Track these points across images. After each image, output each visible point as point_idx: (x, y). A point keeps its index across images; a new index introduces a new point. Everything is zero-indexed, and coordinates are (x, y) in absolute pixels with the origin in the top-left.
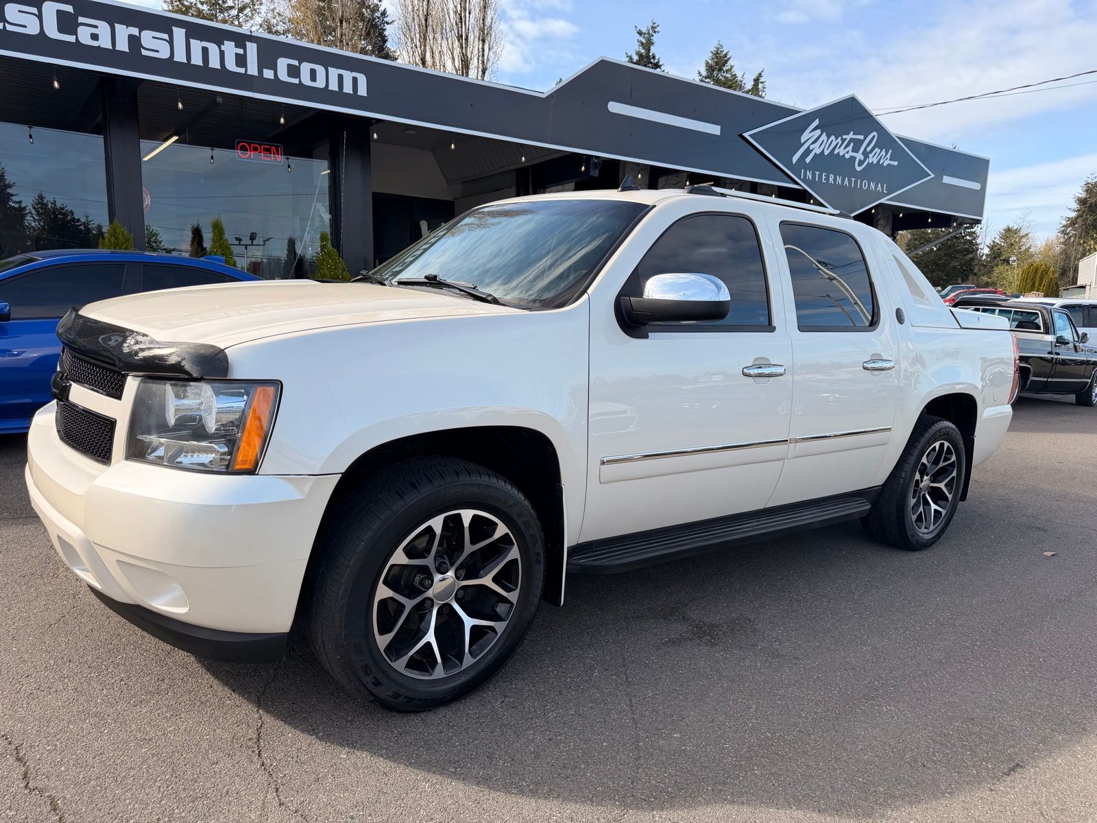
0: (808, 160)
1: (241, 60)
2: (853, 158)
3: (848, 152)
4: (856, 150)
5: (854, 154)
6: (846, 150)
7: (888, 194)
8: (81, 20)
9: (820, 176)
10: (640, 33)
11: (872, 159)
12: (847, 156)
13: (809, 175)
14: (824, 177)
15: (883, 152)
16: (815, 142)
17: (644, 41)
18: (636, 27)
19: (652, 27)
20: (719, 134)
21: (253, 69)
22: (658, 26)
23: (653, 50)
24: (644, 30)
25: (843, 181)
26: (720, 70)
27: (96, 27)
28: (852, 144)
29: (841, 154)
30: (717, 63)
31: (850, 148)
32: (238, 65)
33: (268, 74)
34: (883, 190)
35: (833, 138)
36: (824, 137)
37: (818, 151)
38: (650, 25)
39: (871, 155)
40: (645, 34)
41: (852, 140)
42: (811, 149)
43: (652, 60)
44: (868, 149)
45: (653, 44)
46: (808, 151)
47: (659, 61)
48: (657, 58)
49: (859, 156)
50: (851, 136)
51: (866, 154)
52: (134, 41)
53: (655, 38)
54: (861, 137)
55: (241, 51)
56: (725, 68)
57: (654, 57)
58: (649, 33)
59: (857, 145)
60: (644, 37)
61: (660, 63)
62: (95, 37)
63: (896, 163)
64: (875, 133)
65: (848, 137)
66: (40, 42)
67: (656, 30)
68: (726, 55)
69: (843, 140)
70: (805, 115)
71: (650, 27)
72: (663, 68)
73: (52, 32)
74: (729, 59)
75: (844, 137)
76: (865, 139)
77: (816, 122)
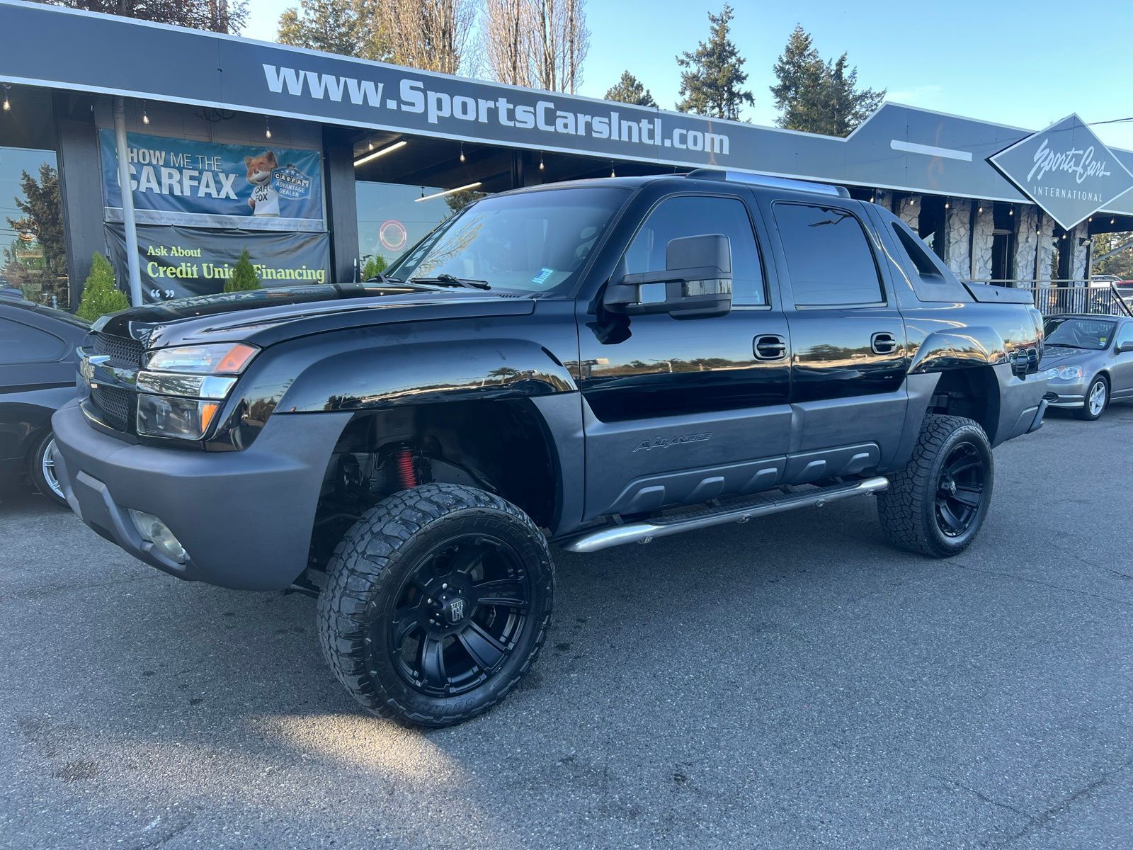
0: (1039, 177)
1: (651, 134)
2: (1075, 172)
3: (1070, 167)
4: (1077, 165)
5: (1075, 168)
6: (1070, 165)
7: (1102, 203)
8: (559, 113)
9: (1049, 191)
10: (714, 20)
11: (1090, 172)
12: (1070, 171)
13: (1040, 190)
14: (1052, 192)
15: (1099, 165)
16: (1045, 160)
17: (717, 28)
18: (709, 13)
19: (726, 12)
20: (971, 160)
21: (658, 142)
22: (732, 10)
23: (728, 37)
24: (717, 16)
25: (1067, 194)
26: (801, 54)
27: (566, 118)
28: (1074, 159)
29: (1065, 170)
30: (798, 48)
31: (1072, 163)
32: (649, 138)
33: (668, 143)
34: (1098, 198)
35: (1059, 155)
36: (1052, 155)
37: (1047, 168)
38: (723, 9)
39: (1089, 168)
40: (718, 20)
41: (1074, 156)
42: (1042, 166)
43: (727, 48)
44: (1087, 163)
45: (728, 31)
46: (1040, 169)
47: (734, 49)
48: (732, 45)
49: (1080, 170)
50: (1073, 151)
51: (1085, 168)
52: (589, 126)
53: (729, 24)
54: (1081, 152)
55: (651, 127)
56: (806, 53)
57: (729, 45)
58: (722, 20)
59: (1078, 158)
60: (717, 24)
61: (736, 50)
62: (566, 126)
63: (1108, 174)
64: (1092, 148)
65: (1070, 153)
66: (535, 134)
67: (730, 15)
68: (807, 39)
69: (1067, 156)
70: (1038, 137)
71: (724, 13)
72: (738, 55)
73: (542, 126)
74: (810, 43)
75: (1068, 153)
76: (1084, 153)
77: (1046, 142)
